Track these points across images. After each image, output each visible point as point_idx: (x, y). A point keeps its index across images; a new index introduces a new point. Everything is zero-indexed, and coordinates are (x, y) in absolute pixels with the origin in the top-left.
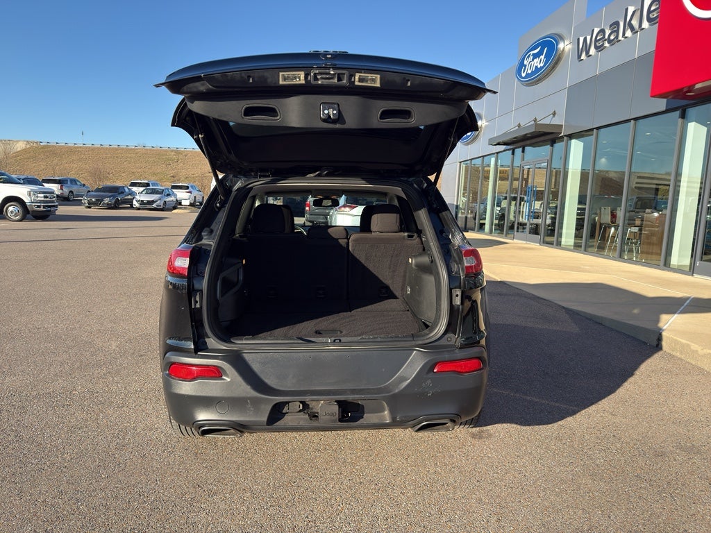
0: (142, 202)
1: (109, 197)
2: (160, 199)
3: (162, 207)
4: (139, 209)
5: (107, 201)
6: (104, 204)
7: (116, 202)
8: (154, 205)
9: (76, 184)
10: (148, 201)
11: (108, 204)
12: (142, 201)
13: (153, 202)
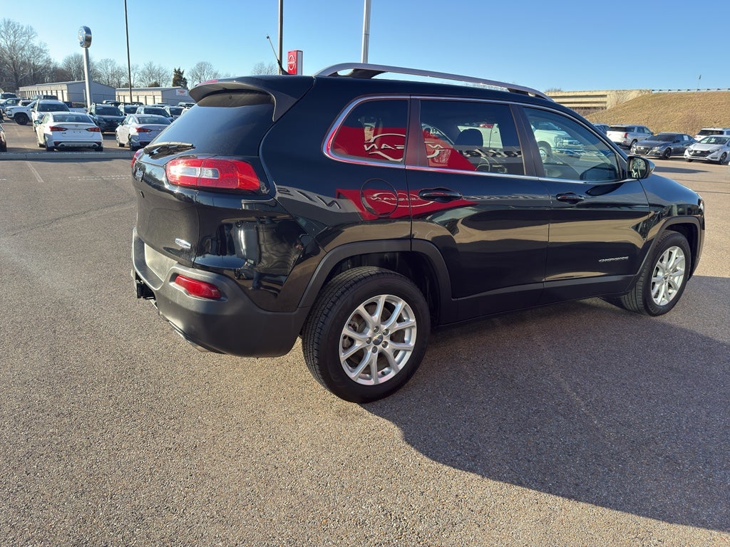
0: (696, 154)
1: (660, 146)
2: (718, 150)
3: (718, 160)
4: (690, 161)
5: (656, 149)
6: (652, 153)
7: (666, 152)
8: (709, 157)
9: (644, 132)
10: (702, 152)
11: (656, 154)
12: (696, 151)
13: (708, 153)
